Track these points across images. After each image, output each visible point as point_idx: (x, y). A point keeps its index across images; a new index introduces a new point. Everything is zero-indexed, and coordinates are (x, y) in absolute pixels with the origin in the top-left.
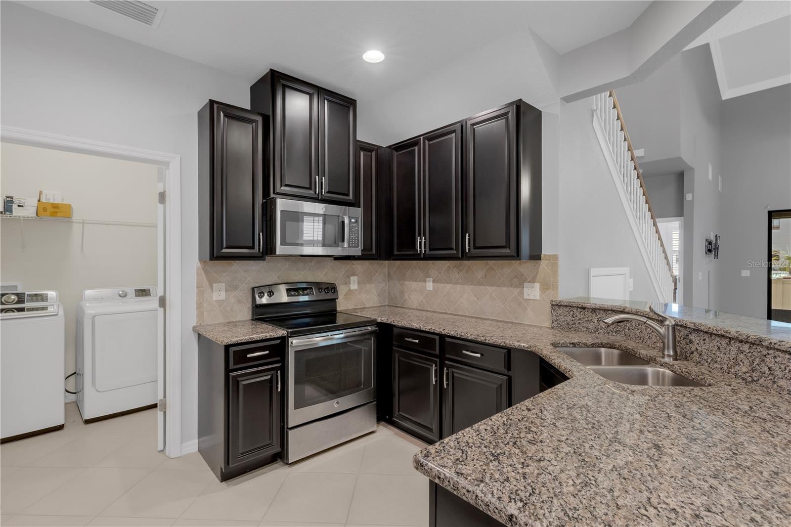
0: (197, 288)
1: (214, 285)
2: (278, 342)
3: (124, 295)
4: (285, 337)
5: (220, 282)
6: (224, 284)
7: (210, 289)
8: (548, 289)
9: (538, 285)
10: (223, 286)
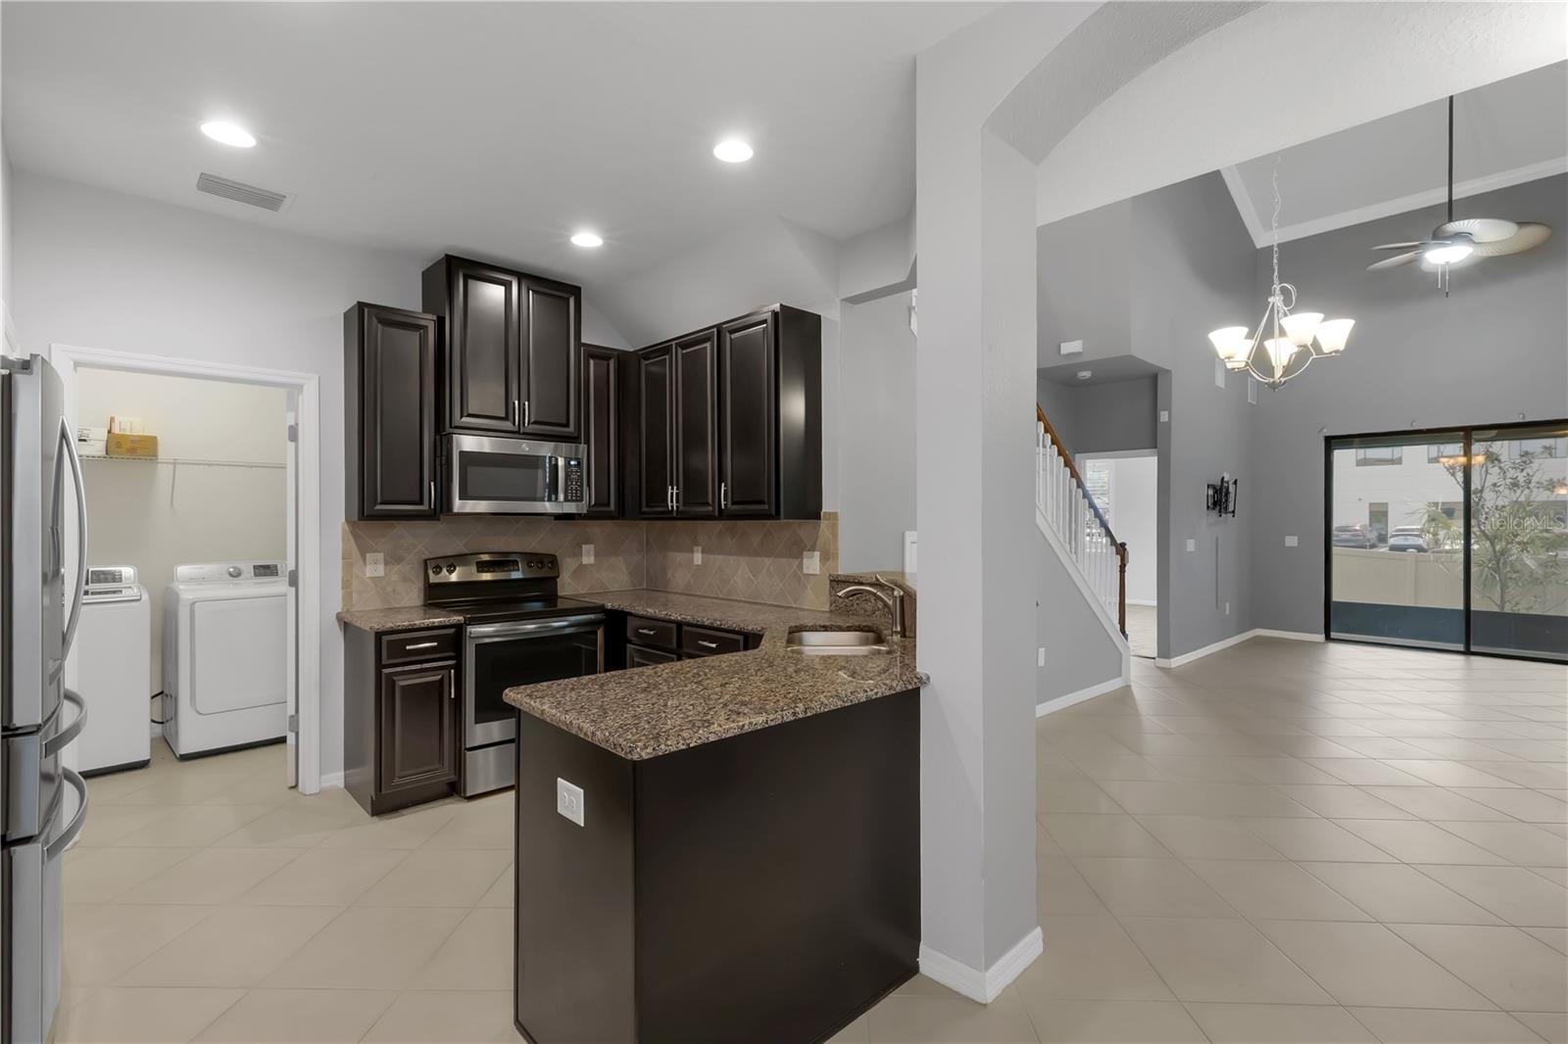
0: (343, 559)
1: (368, 555)
2: (451, 630)
3: (236, 574)
4: (463, 624)
5: (376, 551)
6: (382, 554)
7: (361, 562)
8: (828, 559)
9: (817, 554)
10: (381, 556)
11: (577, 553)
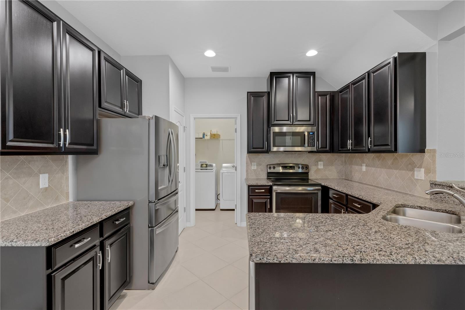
0: (246, 164)
1: (252, 163)
2: (269, 187)
3: (234, 167)
4: (272, 186)
5: (254, 162)
7: (250, 165)
8: (430, 173)
9: (423, 170)
10: (256, 163)
11: (317, 165)
